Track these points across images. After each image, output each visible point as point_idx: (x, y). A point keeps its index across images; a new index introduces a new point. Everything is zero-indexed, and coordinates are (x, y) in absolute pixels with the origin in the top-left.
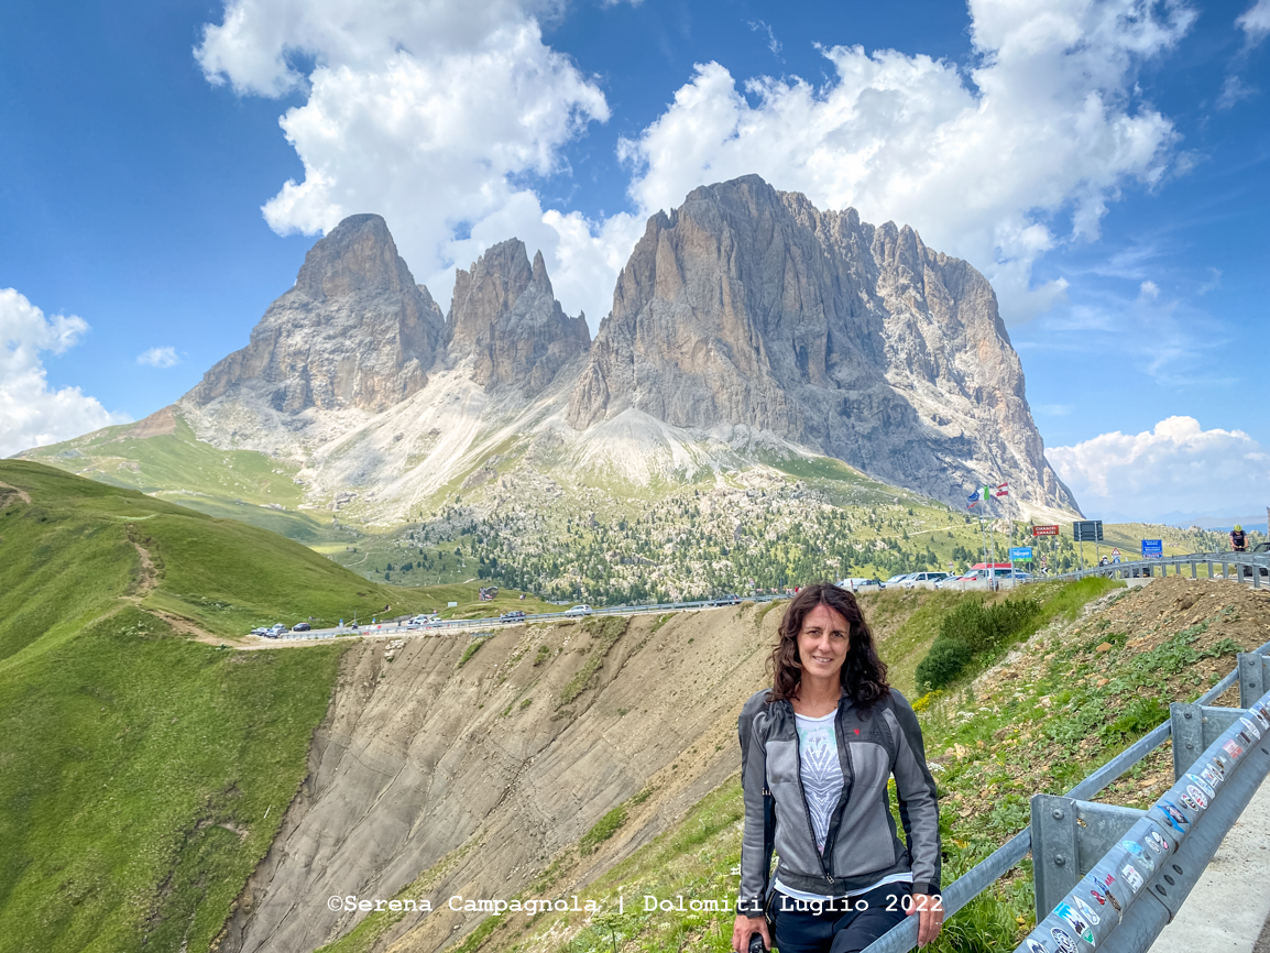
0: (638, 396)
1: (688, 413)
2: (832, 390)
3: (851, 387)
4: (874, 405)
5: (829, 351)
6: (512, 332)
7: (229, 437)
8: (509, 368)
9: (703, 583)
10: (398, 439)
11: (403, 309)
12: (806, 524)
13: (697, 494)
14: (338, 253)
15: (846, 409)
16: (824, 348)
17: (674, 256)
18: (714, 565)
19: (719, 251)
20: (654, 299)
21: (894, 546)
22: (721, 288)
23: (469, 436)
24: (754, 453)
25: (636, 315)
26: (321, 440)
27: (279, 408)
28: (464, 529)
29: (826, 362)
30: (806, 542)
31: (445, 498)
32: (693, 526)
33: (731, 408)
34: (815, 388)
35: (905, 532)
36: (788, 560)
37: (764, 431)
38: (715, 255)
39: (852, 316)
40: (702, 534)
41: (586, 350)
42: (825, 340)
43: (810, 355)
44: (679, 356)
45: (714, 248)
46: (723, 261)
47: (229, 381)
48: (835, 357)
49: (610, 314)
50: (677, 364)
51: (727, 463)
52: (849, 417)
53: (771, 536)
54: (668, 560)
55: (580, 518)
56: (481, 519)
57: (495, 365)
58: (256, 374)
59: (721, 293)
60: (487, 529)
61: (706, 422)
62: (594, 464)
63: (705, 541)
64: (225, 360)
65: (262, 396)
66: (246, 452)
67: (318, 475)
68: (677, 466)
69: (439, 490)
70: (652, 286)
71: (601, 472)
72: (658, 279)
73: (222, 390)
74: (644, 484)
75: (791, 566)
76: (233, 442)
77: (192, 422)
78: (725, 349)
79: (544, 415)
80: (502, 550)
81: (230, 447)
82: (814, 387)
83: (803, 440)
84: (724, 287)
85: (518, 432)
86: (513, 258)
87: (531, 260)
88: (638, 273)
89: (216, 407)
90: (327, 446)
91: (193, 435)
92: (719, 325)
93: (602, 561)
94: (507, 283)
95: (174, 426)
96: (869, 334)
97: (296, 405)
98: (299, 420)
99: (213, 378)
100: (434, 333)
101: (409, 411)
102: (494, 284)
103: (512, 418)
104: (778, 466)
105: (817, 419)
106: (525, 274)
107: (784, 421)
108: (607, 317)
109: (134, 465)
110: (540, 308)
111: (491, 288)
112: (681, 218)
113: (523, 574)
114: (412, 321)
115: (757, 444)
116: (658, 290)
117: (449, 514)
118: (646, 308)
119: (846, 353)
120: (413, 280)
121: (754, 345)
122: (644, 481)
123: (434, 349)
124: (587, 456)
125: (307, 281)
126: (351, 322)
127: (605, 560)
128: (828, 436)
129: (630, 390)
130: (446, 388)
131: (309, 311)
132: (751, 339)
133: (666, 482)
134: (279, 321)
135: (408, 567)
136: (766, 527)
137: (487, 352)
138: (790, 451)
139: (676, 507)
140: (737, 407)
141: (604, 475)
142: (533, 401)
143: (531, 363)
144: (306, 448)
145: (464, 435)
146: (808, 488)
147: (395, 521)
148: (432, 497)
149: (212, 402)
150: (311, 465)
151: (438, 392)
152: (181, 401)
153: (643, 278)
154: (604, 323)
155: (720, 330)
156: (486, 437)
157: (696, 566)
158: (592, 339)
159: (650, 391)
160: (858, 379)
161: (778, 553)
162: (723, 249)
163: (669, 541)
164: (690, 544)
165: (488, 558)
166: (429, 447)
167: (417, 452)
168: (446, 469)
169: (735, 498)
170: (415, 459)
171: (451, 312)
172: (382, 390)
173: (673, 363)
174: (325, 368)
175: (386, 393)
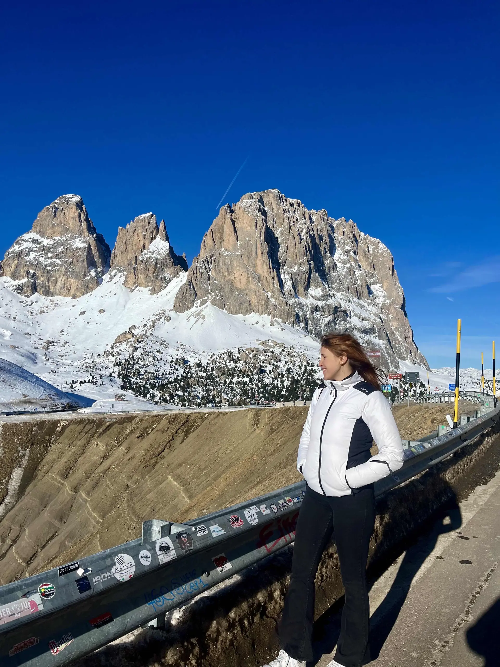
2: (310, 300)
3: (320, 299)
4: (331, 310)
5: (309, 281)
6: (147, 261)
8: (143, 280)
10: (82, 314)
11: (90, 246)
12: (293, 369)
14: (56, 214)
15: (317, 311)
16: (306, 280)
17: (232, 227)
20: (222, 249)
22: (256, 245)
25: (212, 256)
26: (41, 312)
27: (19, 294)
29: (308, 286)
30: (293, 378)
32: (236, 367)
34: (301, 299)
36: (283, 387)
40: (240, 371)
42: (307, 276)
43: (300, 283)
44: (233, 279)
45: (253, 225)
46: (258, 231)
48: (312, 284)
50: (232, 283)
52: (318, 315)
58: (7, 275)
61: (245, 312)
65: (10, 286)
70: (221, 242)
72: (224, 239)
78: (257, 277)
83: (294, 325)
86: (149, 223)
88: (214, 235)
92: (254, 264)
97: (29, 293)
98: (30, 302)
101: (89, 300)
106: (155, 232)
111: (137, 238)
112: (237, 209)
113: (145, 388)
114: (93, 253)
118: (218, 253)
120: (95, 231)
121: (272, 276)
125: (39, 228)
129: (207, 295)
132: (270, 273)
136: (273, 368)
137: (133, 271)
139: (227, 357)
140: (262, 307)
143: (156, 278)
153: (217, 238)
155: (255, 267)
157: (237, 388)
159: (217, 296)
160: (323, 296)
161: (279, 383)
163: (223, 374)
164: (234, 376)
165: (127, 379)
172: (75, 288)
173: (230, 282)
174: (45, 274)
175: (77, 289)
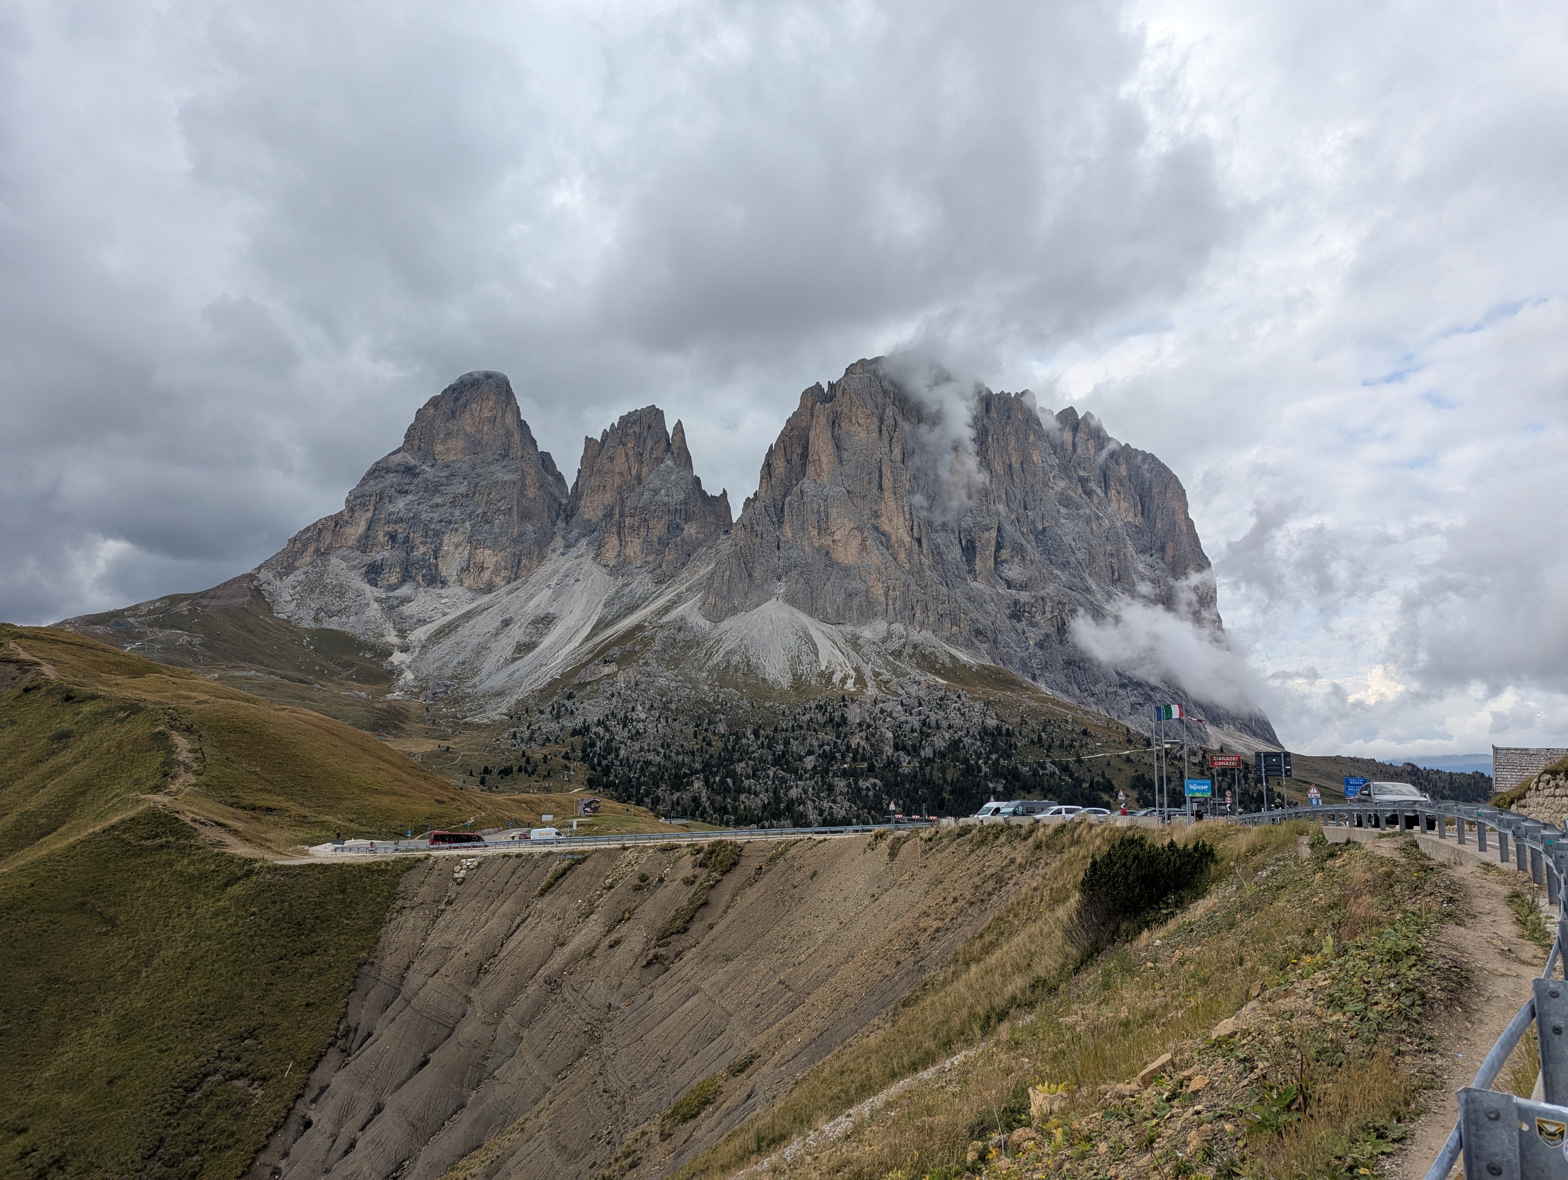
0: (781, 588)
1: (838, 607)
2: (1002, 590)
3: (1023, 587)
4: (1048, 609)
5: (999, 547)
6: (644, 508)
7: (312, 613)
8: (637, 549)
9: (847, 804)
10: (506, 623)
11: (523, 478)
12: (967, 741)
13: (843, 699)
14: (454, 412)
15: (1017, 612)
16: (993, 542)
17: (829, 433)
18: (861, 783)
19: (881, 431)
20: (805, 479)
21: (1065, 768)
22: (880, 471)
23: (588, 623)
24: (911, 657)
25: (785, 496)
26: (419, 621)
27: (373, 583)
28: (575, 730)
29: (995, 558)
30: (966, 761)
31: (556, 693)
32: (838, 737)
33: (887, 605)
34: (982, 587)
35: (1078, 756)
36: (945, 781)
37: (924, 632)
38: (875, 435)
39: (1026, 508)
40: (848, 747)
41: (726, 532)
42: (994, 534)
43: (978, 550)
44: (831, 543)
45: (874, 426)
46: (886, 440)
47: (317, 550)
48: (1005, 554)
49: (755, 494)
50: (828, 553)
51: (880, 667)
52: (1019, 620)
53: (927, 752)
54: (808, 775)
55: (709, 723)
56: (596, 719)
57: (623, 545)
58: (350, 543)
59: (881, 477)
60: (601, 730)
61: (858, 619)
62: (728, 661)
63: (851, 755)
64: (315, 525)
65: (354, 567)
66: (331, 630)
67: (414, 661)
68: (823, 668)
69: (549, 684)
70: (804, 465)
71: (737, 669)
72: (810, 458)
73: (308, 559)
74: (785, 687)
75: (948, 788)
76: (316, 620)
77: (271, 594)
78: (883, 538)
79: (675, 603)
80: (617, 756)
81: (313, 625)
82: (979, 585)
83: (969, 645)
84: (884, 470)
85: (645, 621)
86: (649, 427)
87: (670, 431)
88: (788, 451)
89: (300, 578)
90: (424, 628)
91: (271, 610)
92: (876, 512)
93: (733, 774)
94: (641, 454)
95: (249, 598)
96: (1044, 529)
97: (393, 580)
98: (397, 598)
99: (298, 545)
100: (556, 506)
101: (522, 593)
102: (627, 455)
103: (639, 606)
104: (938, 673)
105: (985, 622)
106: (663, 445)
107: (947, 623)
108: (752, 496)
109: (196, 641)
110: (676, 484)
111: (624, 459)
112: (839, 393)
113: (639, 784)
114: (531, 492)
115: (915, 647)
116: (811, 470)
117: (559, 711)
118: (796, 489)
119: (1019, 550)
120: (536, 446)
121: (915, 535)
122: (786, 682)
123: (554, 524)
124: (722, 652)
125: (416, 442)
126: (463, 489)
127: (736, 773)
128: (995, 642)
129: (775, 580)
130: (565, 568)
131: (416, 475)
132: (912, 529)
133: (810, 686)
134: (381, 485)
135: (506, 772)
136: (921, 742)
137: (614, 530)
138: (952, 657)
139: (820, 715)
140: (894, 604)
141: (739, 674)
142: (664, 587)
143: (664, 543)
144: (399, 631)
145: (582, 623)
146: (972, 699)
147: (497, 718)
148: (541, 691)
149: (296, 572)
150: (405, 649)
151: (555, 572)
152: (259, 569)
153: (795, 455)
154: (748, 503)
155: (878, 517)
156: (608, 625)
157: (841, 784)
158: (734, 520)
159: (797, 582)
160: (1030, 579)
161: (935, 772)
162: (884, 428)
163: (810, 753)
164: (834, 758)
165: (599, 764)
166: (542, 635)
167: (527, 639)
168: (558, 661)
169: (888, 706)
170: (524, 648)
171: (577, 483)
172: (492, 568)
173: (824, 551)
174: (429, 540)
175: (496, 571)
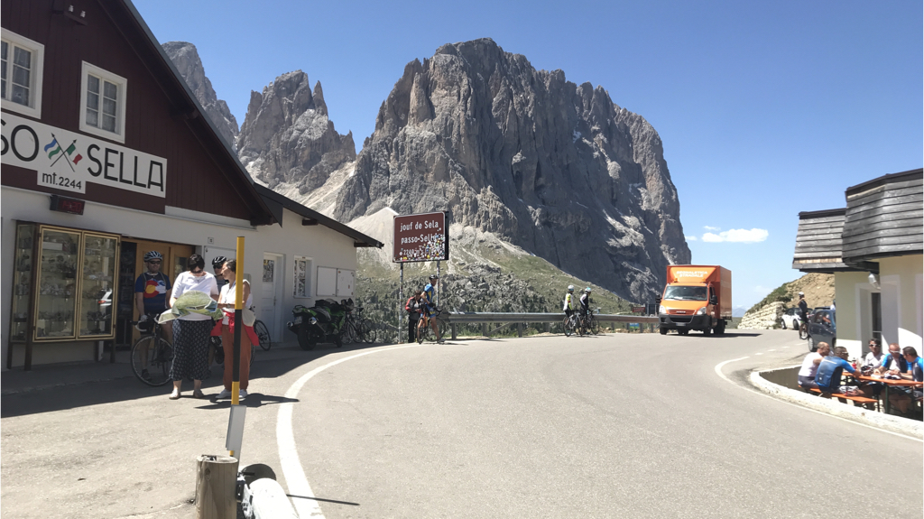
0: (391, 200)
2: (538, 205)
3: (553, 203)
4: (569, 218)
5: (538, 175)
6: (294, 143)
15: (548, 220)
16: (534, 173)
17: (424, 95)
19: (459, 95)
24: (478, 249)
25: (393, 137)
29: (536, 184)
37: (487, 232)
38: (456, 98)
39: (556, 150)
41: (352, 161)
42: (535, 167)
43: (524, 178)
44: (425, 171)
45: (455, 91)
46: (462, 102)
48: (542, 181)
49: (372, 136)
50: (422, 178)
51: (457, 256)
52: (550, 226)
57: (278, 168)
59: (459, 126)
70: (406, 116)
72: (410, 112)
74: (392, 268)
78: (461, 168)
82: (524, 202)
83: (515, 243)
84: (461, 122)
86: (298, 86)
87: (312, 87)
88: (396, 105)
92: (456, 151)
96: (568, 165)
102: (282, 105)
106: (307, 98)
107: (501, 227)
110: (317, 126)
111: (279, 107)
112: (431, 66)
115: (481, 241)
116: (411, 120)
118: (401, 132)
119: (550, 179)
120: (216, 96)
132: (480, 163)
138: (505, 250)
140: (467, 214)
143: (308, 168)
153: (400, 109)
154: (367, 142)
158: (358, 153)
159: (401, 197)
160: (558, 198)
162: (462, 93)
169: (462, 282)
171: (245, 123)
